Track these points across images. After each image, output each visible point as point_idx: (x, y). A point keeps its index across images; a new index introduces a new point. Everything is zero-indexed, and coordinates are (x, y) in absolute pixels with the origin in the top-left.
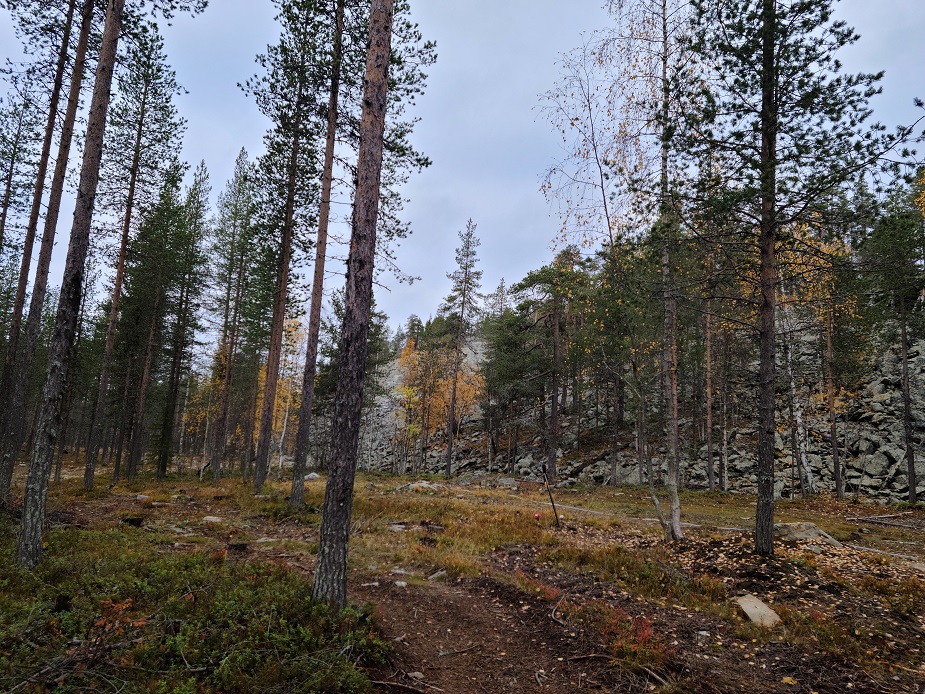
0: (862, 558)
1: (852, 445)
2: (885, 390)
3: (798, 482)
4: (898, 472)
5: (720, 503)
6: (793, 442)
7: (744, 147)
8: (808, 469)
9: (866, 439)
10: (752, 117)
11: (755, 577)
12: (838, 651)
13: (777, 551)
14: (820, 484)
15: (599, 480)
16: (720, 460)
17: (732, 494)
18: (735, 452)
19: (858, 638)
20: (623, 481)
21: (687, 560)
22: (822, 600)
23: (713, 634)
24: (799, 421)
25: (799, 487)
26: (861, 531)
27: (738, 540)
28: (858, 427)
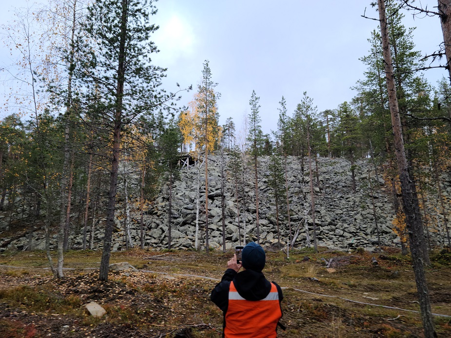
0: (146, 276)
1: (149, 225)
2: (163, 201)
3: (125, 243)
4: (165, 236)
5: (88, 256)
6: (125, 224)
7: (109, 84)
8: (130, 236)
9: (155, 222)
10: (113, 72)
11: (97, 292)
12: (129, 322)
13: (109, 277)
14: (135, 243)
15: (21, 248)
16: (90, 234)
17: (94, 250)
18: (98, 230)
19: (138, 314)
20: (36, 248)
21: (63, 289)
22: (126, 299)
23: (71, 326)
24: (128, 214)
25: (125, 245)
26: (148, 263)
27: (92, 274)
28: (152, 217)
